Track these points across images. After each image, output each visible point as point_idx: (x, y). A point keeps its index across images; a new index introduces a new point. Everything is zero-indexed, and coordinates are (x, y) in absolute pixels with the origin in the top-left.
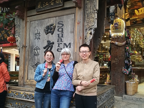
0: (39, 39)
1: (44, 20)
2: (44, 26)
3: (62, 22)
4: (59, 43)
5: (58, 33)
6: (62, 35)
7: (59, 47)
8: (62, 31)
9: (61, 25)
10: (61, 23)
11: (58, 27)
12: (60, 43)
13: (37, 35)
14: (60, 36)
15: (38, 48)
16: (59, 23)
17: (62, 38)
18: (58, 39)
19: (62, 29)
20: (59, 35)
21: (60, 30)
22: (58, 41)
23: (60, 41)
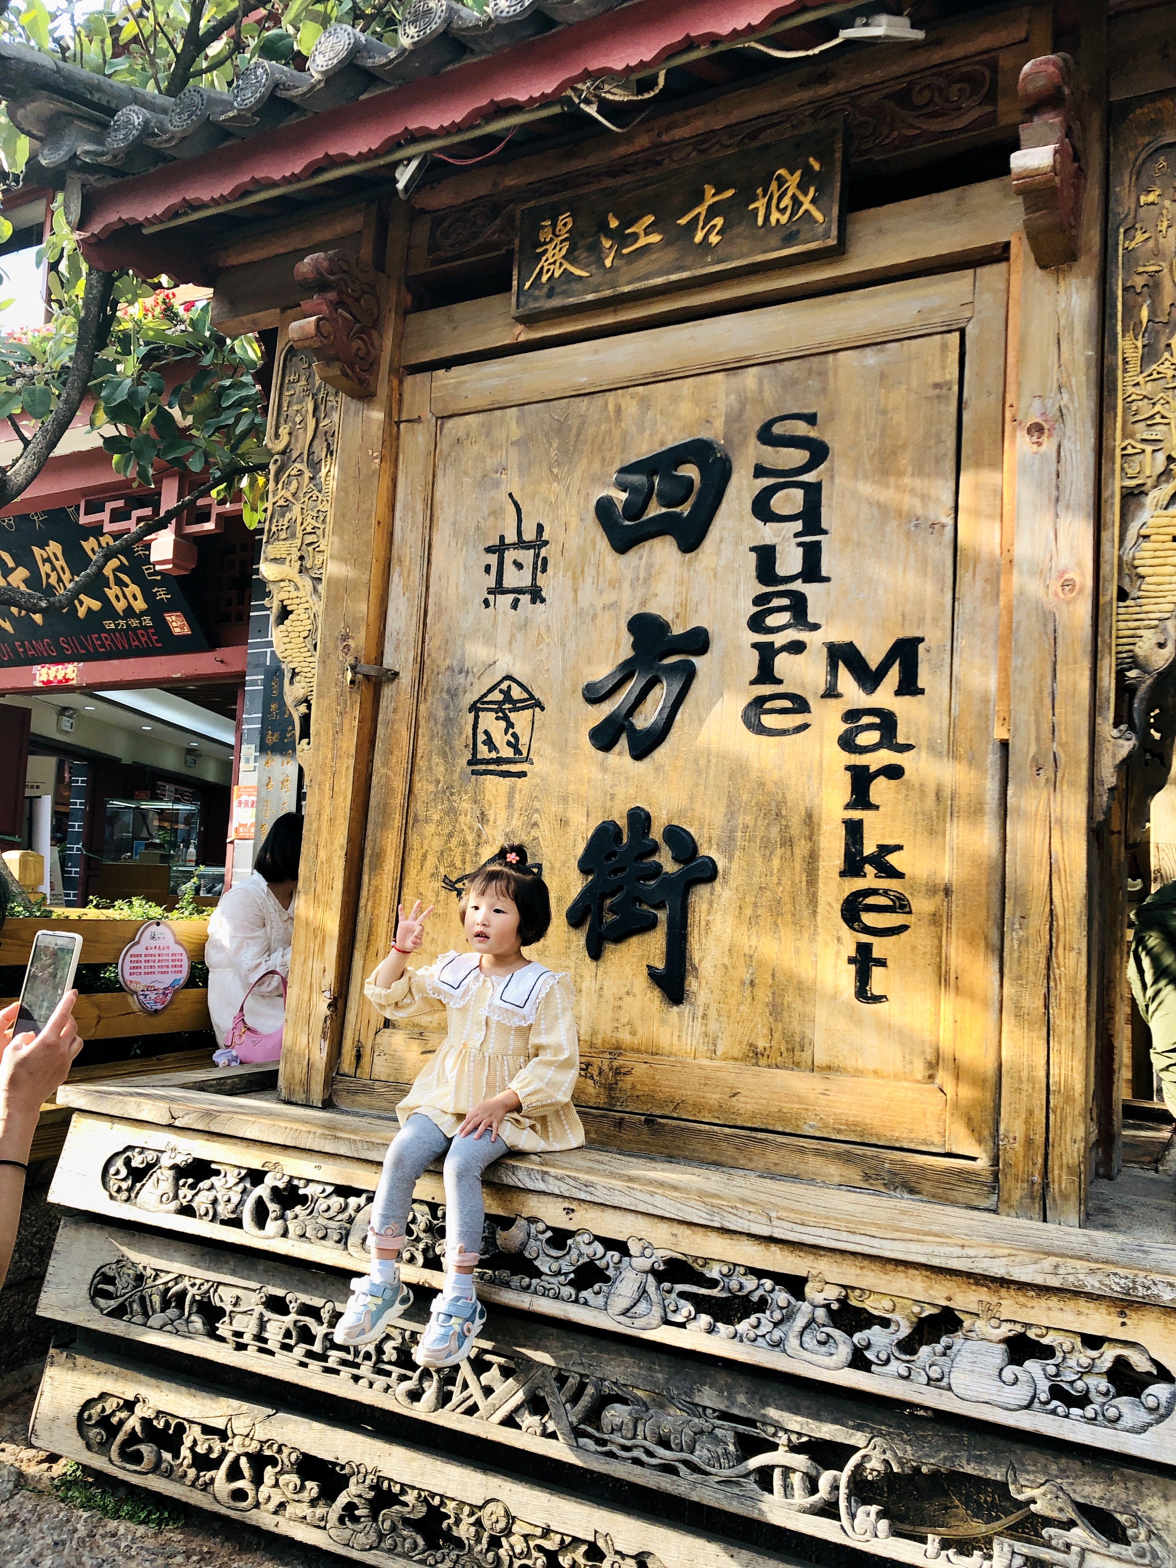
2: (598, 465)
3: (811, 419)
4: (764, 638)
5: (765, 532)
6: (812, 555)
7: (766, 689)
8: (811, 515)
11: (760, 471)
14: (790, 563)
17: (810, 590)
18: (759, 600)
19: (813, 492)
20: (766, 555)
21: (786, 500)
22: (756, 623)
23: (784, 618)
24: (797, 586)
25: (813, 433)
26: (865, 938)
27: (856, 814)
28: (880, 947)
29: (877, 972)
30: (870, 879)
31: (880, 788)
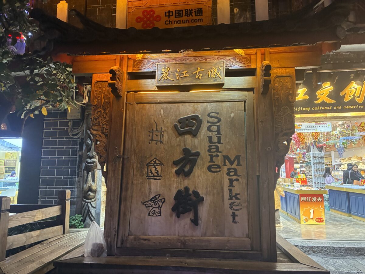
0: (161, 142)
1: (173, 104)
2: (174, 118)
3: (218, 114)
4: (211, 154)
5: (210, 134)
6: (219, 139)
7: (211, 163)
8: (218, 131)
9: (216, 120)
11: (208, 122)
12: (214, 154)
13: (155, 133)
14: (215, 140)
15: (157, 162)
16: (209, 115)
17: (219, 145)
18: (209, 146)
19: (219, 127)
20: (210, 138)
21: (215, 128)
22: (209, 151)
23: (215, 150)
24: (217, 144)
25: (218, 116)
26: (234, 211)
27: (231, 188)
28: (237, 213)
29: (236, 218)
30: (234, 200)
31: (235, 183)
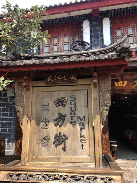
0: (48, 110)
1: (54, 92)
2: (54, 98)
4: (71, 116)
5: (71, 106)
6: (75, 108)
7: (72, 120)
8: (75, 105)
9: (74, 99)
10: (74, 97)
11: (70, 100)
12: (73, 116)
13: (45, 106)
14: (73, 109)
15: (46, 120)
16: (71, 97)
17: (75, 111)
18: (71, 112)
19: (75, 103)
20: (71, 108)
21: (73, 103)
22: (71, 114)
25: (75, 97)
29: (83, 147)
30: (82, 138)
31: (83, 130)
